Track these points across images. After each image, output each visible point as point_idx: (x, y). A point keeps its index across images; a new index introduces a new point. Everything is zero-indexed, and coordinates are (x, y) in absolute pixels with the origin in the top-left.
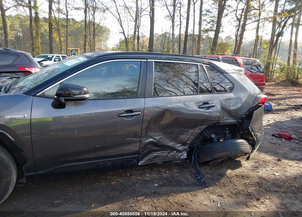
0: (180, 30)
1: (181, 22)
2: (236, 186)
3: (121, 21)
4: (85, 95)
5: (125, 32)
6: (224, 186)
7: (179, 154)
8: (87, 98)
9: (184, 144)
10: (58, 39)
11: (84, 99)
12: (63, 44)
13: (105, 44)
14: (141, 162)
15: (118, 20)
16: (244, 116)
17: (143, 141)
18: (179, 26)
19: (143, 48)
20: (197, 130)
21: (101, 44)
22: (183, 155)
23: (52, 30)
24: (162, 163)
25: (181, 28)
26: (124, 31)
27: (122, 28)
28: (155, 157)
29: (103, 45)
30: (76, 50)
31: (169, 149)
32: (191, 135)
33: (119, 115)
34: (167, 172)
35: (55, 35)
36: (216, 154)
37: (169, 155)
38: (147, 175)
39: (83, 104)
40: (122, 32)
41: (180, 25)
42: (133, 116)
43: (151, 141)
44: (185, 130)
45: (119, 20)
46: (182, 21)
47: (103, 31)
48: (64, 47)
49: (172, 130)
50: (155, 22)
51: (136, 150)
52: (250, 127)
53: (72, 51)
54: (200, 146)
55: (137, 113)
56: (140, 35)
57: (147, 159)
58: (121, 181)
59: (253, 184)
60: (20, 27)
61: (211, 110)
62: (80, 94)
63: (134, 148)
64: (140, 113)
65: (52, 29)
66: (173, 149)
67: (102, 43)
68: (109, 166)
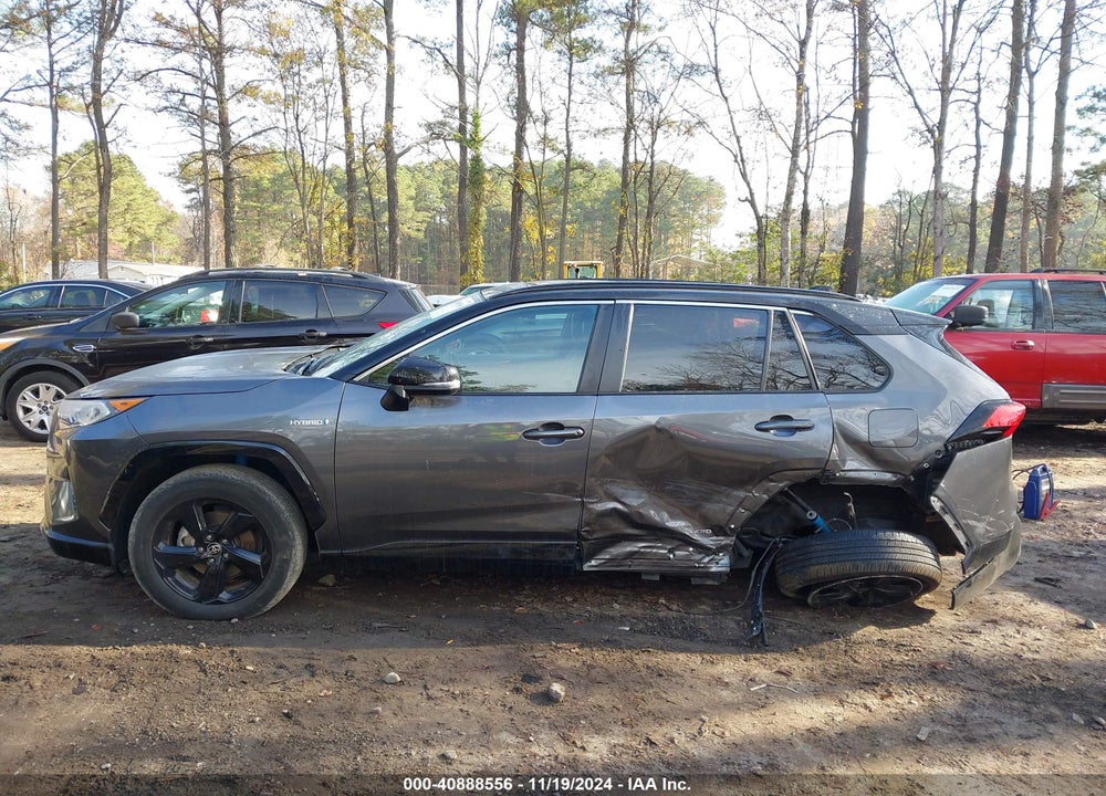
0: (976, 176)
1: (978, 146)
2: (856, 662)
3: (742, 160)
4: (449, 383)
5: (756, 196)
6: (821, 657)
7: (704, 558)
8: (454, 390)
9: (719, 530)
10: (536, 235)
11: (447, 392)
12: (550, 249)
13: (705, 239)
14: (589, 564)
15: (736, 157)
16: (926, 465)
17: (591, 506)
18: (972, 163)
19: (822, 248)
20: (759, 495)
21: (692, 241)
22: (717, 563)
23: (520, 206)
24: (657, 578)
25: (981, 171)
26: (752, 194)
27: (748, 184)
28: (631, 555)
29: (696, 244)
30: (591, 265)
31: (674, 538)
32: (739, 506)
33: (529, 434)
34: (675, 607)
35: (529, 220)
36: (812, 568)
37: (672, 556)
38: (616, 606)
39: (448, 404)
40: (746, 200)
41: (977, 157)
42: (563, 438)
43: (615, 509)
44: (717, 489)
45: (739, 159)
46: (982, 143)
47: (699, 195)
48: (551, 259)
49: (676, 486)
50: (869, 156)
51: (571, 528)
52: (935, 496)
53: (577, 270)
54: (780, 545)
55: (574, 432)
56: (814, 206)
57: (608, 557)
58: (543, 609)
59: (913, 666)
60: (442, 198)
61: (798, 437)
62: (441, 380)
63: (566, 520)
64: (581, 432)
65: (520, 203)
66: (686, 541)
67: (695, 237)
68: (504, 557)
